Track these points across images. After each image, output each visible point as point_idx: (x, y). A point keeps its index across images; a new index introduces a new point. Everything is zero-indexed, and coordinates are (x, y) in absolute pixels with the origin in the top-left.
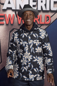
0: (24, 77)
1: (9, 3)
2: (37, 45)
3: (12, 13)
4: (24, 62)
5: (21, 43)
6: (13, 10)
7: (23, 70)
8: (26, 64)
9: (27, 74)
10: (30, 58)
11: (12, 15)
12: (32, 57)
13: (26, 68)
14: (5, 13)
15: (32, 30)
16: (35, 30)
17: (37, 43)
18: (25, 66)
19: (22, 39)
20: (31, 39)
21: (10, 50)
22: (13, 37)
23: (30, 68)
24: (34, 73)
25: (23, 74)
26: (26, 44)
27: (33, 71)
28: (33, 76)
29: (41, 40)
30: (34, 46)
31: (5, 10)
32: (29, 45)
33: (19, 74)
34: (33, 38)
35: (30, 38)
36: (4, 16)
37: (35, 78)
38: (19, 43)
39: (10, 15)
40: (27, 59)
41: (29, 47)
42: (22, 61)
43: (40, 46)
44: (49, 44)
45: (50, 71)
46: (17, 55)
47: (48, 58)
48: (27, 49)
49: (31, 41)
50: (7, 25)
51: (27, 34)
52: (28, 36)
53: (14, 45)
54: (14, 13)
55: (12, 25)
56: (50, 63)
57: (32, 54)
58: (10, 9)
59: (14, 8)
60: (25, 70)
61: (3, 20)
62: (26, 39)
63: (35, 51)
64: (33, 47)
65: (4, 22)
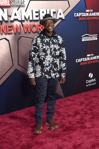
0: (47, 76)
1: (15, 15)
2: (57, 49)
3: (18, 24)
4: (46, 63)
5: (44, 47)
6: (19, 21)
7: (46, 70)
8: (48, 65)
9: (49, 73)
10: (51, 60)
11: (18, 25)
12: (53, 59)
13: (48, 69)
14: (12, 24)
15: (53, 36)
16: (55, 37)
17: (57, 47)
18: (47, 66)
19: (45, 43)
20: (52, 44)
21: (33, 53)
23: (51, 69)
24: (54, 72)
25: (46, 73)
26: (48, 48)
27: (53, 70)
28: (53, 74)
29: (59, 45)
30: (55, 50)
31: (12, 21)
32: (51, 49)
33: (42, 73)
34: (54, 43)
35: (51, 42)
36: (11, 27)
37: (55, 76)
38: (42, 47)
39: (17, 25)
40: (49, 61)
41: (51, 51)
42: (44, 63)
43: (59, 50)
45: (64, 75)
46: (39, 58)
47: (63, 63)
48: (49, 52)
49: (52, 45)
50: (15, 34)
51: (49, 39)
52: (49, 41)
53: (37, 48)
54: (20, 23)
55: (19, 33)
56: (65, 67)
57: (53, 56)
58: (17, 20)
59: (20, 19)
60: (47, 70)
61: (11, 30)
62: (48, 44)
63: (55, 54)
64: (53, 50)
65: (13, 31)
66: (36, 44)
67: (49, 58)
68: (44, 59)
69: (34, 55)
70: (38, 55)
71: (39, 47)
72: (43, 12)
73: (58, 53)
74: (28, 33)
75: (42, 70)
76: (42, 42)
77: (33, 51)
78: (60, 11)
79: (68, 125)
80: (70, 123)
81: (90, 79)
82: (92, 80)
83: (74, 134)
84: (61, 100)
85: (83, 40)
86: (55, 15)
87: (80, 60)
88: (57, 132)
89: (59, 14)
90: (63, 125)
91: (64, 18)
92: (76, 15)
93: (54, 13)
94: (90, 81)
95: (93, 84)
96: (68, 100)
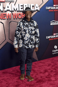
0: (26, 46)
1: (8, 7)
2: (33, 29)
3: (10, 13)
4: (26, 38)
5: (25, 28)
7: (25, 43)
8: (27, 40)
9: (27, 45)
10: (29, 36)
12: (30, 36)
13: (27, 42)
14: (6, 13)
18: (26, 41)
19: (25, 26)
21: (17, 32)
22: (20, 24)
24: (31, 44)
25: (25, 45)
26: (27, 29)
28: (30, 46)
30: (32, 30)
31: (6, 11)
32: (29, 30)
33: (23, 45)
34: (31, 26)
36: (5, 15)
37: (32, 47)
38: (23, 28)
42: (24, 38)
43: (34, 30)
44: (38, 30)
45: (37, 46)
46: (21, 35)
48: (27, 31)
49: (30, 27)
50: (7, 19)
51: (28, 23)
52: (28, 24)
53: (20, 29)
55: (10, 19)
57: (30, 34)
58: (9, 10)
59: (11, 10)
60: (26, 43)
61: (5, 17)
62: (27, 26)
63: (32, 33)
65: (6, 18)
66: (19, 26)
67: (28, 35)
68: (24, 36)
69: (18, 33)
70: (21, 33)
71: (21, 28)
72: (26, 6)
73: (33, 32)
74: (16, 19)
75: (23, 43)
76: (23, 25)
77: (17, 30)
78: (37, 5)
79: (40, 78)
80: (41, 77)
81: (55, 49)
82: (57, 50)
83: (44, 84)
84: (36, 62)
85: (51, 24)
86: (34, 8)
87: (49, 37)
88: (33, 83)
89: (36, 7)
90: (37, 78)
91: (39, 10)
92: (47, 8)
93: (33, 6)
94: (55, 51)
95: (57, 53)
96: (41, 62)
